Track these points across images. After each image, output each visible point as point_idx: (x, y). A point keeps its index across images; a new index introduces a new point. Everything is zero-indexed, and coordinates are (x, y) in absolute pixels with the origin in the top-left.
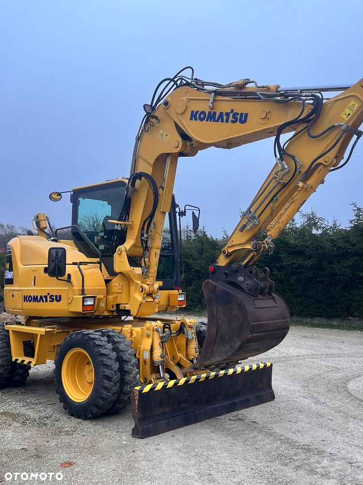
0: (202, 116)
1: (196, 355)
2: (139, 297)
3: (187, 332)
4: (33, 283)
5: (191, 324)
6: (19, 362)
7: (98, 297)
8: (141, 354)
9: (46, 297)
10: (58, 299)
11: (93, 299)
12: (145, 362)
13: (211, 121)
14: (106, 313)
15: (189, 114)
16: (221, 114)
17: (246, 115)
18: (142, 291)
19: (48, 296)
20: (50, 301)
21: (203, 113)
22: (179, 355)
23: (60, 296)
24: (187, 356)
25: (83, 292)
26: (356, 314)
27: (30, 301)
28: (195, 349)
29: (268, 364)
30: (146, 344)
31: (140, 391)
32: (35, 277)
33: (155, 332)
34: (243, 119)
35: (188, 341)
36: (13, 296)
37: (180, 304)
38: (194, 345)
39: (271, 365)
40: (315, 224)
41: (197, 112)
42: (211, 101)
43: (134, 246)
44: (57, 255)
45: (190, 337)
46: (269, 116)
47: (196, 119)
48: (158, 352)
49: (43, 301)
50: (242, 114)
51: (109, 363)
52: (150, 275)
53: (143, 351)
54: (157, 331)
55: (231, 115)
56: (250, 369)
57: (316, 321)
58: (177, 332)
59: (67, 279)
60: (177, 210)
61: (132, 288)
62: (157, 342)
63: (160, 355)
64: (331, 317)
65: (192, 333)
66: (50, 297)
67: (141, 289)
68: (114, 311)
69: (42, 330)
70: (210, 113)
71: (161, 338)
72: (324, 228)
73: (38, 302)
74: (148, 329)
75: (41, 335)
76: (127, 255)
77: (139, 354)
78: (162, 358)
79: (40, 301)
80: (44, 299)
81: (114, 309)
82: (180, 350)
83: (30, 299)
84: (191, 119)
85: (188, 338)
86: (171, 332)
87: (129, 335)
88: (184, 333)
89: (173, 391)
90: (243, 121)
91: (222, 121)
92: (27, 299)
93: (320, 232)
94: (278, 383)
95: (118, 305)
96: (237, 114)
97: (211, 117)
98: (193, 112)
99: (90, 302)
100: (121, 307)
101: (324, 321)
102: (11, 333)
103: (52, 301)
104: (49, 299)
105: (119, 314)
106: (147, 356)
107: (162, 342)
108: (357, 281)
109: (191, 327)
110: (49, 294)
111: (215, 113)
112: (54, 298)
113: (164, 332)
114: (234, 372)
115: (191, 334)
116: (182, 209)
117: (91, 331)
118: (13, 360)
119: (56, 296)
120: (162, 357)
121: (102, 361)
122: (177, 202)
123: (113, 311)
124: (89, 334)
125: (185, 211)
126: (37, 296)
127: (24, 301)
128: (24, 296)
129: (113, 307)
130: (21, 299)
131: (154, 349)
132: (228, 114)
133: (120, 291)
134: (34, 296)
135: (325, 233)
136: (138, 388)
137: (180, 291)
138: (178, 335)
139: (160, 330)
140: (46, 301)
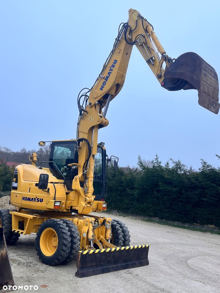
1: (110, 237)
2: (83, 204)
3: (107, 225)
4: (29, 191)
5: (109, 221)
6: (16, 232)
8: (82, 234)
9: (35, 199)
10: (41, 201)
11: (60, 202)
12: (84, 238)
14: (65, 211)
18: (85, 201)
19: (36, 199)
20: (37, 201)
22: (101, 237)
23: (42, 199)
24: (105, 238)
25: (55, 198)
26: (198, 221)
27: (26, 200)
28: (110, 234)
29: (147, 246)
30: (85, 229)
31: (82, 254)
32: (30, 188)
33: (90, 223)
36: (16, 196)
37: (103, 209)
38: (109, 232)
39: (149, 246)
40: (180, 168)
44: (44, 178)
45: (108, 228)
48: (91, 234)
49: (33, 201)
51: (66, 238)
52: (89, 191)
53: (83, 232)
54: (92, 223)
56: (138, 247)
57: (176, 223)
58: (101, 224)
59: (47, 191)
60: (107, 158)
61: (80, 199)
62: (91, 228)
64: (184, 222)
67: (85, 199)
68: (69, 210)
69: (30, 216)
71: (93, 227)
72: (184, 170)
73: (30, 201)
74: (87, 221)
75: (30, 219)
76: (80, 181)
77: (81, 234)
78: (93, 237)
79: (31, 201)
80: (34, 200)
81: (69, 208)
82: (102, 234)
83: (26, 199)
85: (107, 228)
86: (98, 224)
87: (77, 223)
88: (105, 225)
89: (98, 255)
92: (24, 199)
93: (183, 172)
94: (151, 256)
95: (71, 207)
99: (58, 204)
100: (73, 208)
101: (180, 224)
102: (13, 216)
103: (38, 201)
104: (36, 200)
105: (72, 212)
106: (85, 235)
107: (93, 229)
108: (201, 203)
109: (108, 222)
110: (36, 197)
112: (39, 200)
113: (95, 224)
114: (129, 248)
115: (109, 226)
116: (109, 158)
117: (58, 220)
118: (13, 230)
119: (40, 199)
121: (63, 236)
122: (107, 154)
123: (68, 210)
124: (57, 221)
125: (111, 159)
126: (30, 198)
127: (23, 200)
128: (23, 197)
129: (69, 207)
130: (21, 198)
131: (89, 232)
133: (73, 199)
134: (28, 198)
135: (185, 173)
136: (81, 252)
137: (104, 201)
138: (101, 226)
139: (93, 222)
140: (35, 201)
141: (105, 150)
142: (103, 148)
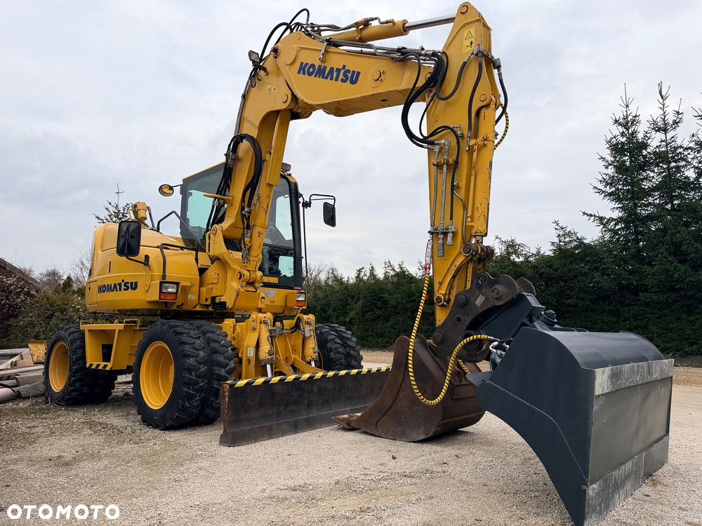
0: (311, 70)
1: (315, 356)
2: (235, 285)
3: (304, 328)
4: (108, 269)
5: (310, 321)
6: (93, 367)
7: (182, 283)
8: (245, 351)
9: (120, 284)
10: (134, 286)
11: (175, 286)
12: (249, 361)
13: (319, 77)
14: (198, 308)
15: (297, 66)
16: (332, 69)
17: (359, 73)
18: (240, 278)
19: (123, 284)
20: (124, 289)
21: (313, 66)
22: (293, 356)
23: (136, 283)
24: (303, 357)
25: (164, 276)
27: (104, 291)
28: (314, 349)
30: (251, 340)
32: (110, 262)
33: (262, 325)
34: (353, 78)
35: (304, 339)
37: (299, 305)
38: (312, 345)
40: (516, 252)
41: (307, 64)
42: (323, 52)
43: (233, 226)
44: (128, 229)
45: (307, 334)
46: (382, 77)
47: (304, 74)
48: (265, 347)
49: (117, 290)
50: (354, 72)
52: (252, 258)
53: (247, 347)
54: (266, 323)
55: (342, 71)
58: (292, 329)
59: (143, 261)
60: (301, 200)
61: (229, 275)
62: (265, 335)
63: (267, 352)
65: (310, 330)
66: (125, 285)
67: (239, 275)
68: (210, 305)
70: (320, 66)
71: (270, 331)
72: (525, 254)
73: (111, 291)
74: (254, 321)
75: (119, 331)
76: (224, 236)
77: (242, 353)
78: (270, 355)
79: (113, 291)
80: (118, 287)
81: (209, 303)
82: (294, 351)
83: (104, 289)
84: (299, 73)
85: (304, 335)
86: (283, 327)
87: (232, 331)
88: (300, 330)
90: (353, 82)
91: (331, 79)
92: (101, 289)
93: (522, 259)
95: (213, 298)
96: (349, 71)
97: (321, 72)
98: (302, 63)
99: (170, 289)
100: (217, 300)
103: (128, 289)
104: (123, 287)
105: (219, 311)
106: (251, 353)
107: (271, 337)
109: (308, 323)
110: (123, 281)
111: (325, 67)
112: (129, 285)
113: (274, 325)
118: (88, 366)
119: (132, 283)
120: (270, 353)
123: (207, 306)
126: (111, 285)
127: (99, 292)
128: (99, 286)
129: (207, 300)
130: (96, 290)
131: (261, 345)
132: (338, 71)
133: (215, 281)
134: (108, 285)
138: (292, 332)
139: (269, 321)
140: (120, 290)
141: (296, 184)
142: (291, 180)
